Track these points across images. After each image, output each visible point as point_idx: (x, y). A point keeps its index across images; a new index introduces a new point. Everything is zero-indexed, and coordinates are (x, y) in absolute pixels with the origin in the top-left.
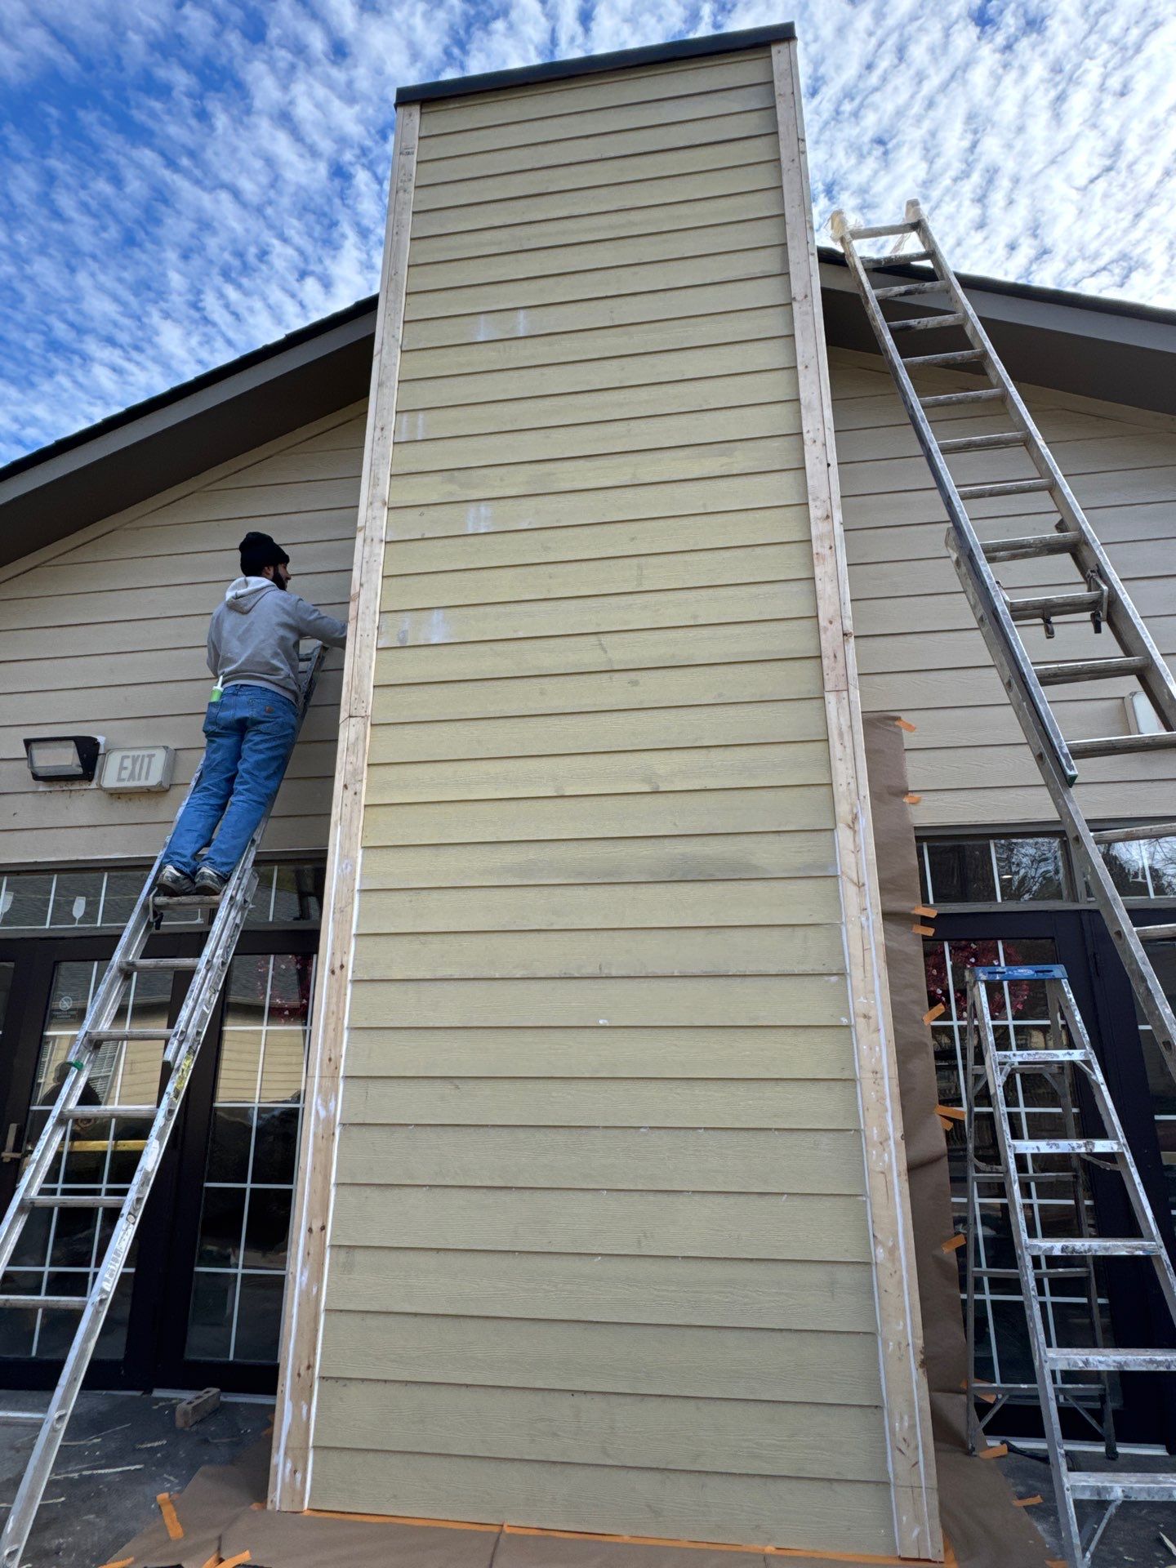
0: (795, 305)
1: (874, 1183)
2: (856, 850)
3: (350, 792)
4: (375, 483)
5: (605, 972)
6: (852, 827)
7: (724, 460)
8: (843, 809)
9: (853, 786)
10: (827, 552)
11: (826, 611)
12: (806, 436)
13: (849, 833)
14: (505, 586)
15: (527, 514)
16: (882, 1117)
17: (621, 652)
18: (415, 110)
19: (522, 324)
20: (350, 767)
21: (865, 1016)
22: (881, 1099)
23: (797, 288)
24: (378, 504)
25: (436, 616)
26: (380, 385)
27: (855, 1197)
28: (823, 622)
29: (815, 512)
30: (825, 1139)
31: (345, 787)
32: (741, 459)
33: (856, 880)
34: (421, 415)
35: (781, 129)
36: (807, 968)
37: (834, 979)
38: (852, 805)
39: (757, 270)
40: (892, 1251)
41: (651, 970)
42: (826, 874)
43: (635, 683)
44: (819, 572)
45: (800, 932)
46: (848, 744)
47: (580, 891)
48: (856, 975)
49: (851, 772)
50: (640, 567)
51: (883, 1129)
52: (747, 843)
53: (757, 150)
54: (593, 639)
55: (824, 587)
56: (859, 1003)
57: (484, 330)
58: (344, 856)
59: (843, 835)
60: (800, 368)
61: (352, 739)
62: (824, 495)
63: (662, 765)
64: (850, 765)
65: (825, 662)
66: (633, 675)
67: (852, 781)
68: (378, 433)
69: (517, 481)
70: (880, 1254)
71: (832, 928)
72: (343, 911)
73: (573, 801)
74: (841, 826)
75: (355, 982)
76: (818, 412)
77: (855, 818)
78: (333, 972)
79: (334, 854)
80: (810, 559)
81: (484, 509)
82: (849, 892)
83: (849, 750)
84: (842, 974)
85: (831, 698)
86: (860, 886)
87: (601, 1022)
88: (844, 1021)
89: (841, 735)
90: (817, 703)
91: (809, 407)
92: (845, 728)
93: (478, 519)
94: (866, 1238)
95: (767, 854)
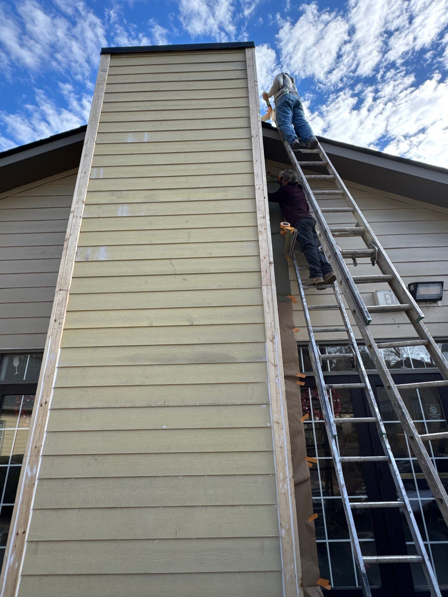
0: (252, 138)
1: (281, 499)
2: (274, 351)
3: (57, 323)
4: (80, 194)
5: (167, 404)
6: (272, 341)
7: (225, 193)
8: (269, 334)
9: (273, 324)
10: (264, 231)
11: (263, 253)
12: (256, 187)
13: (271, 343)
14: (132, 238)
15: (144, 210)
16: (284, 468)
17: (180, 267)
18: (109, 57)
19: (146, 137)
20: (58, 312)
21: (277, 423)
22: (284, 460)
23: (253, 133)
24: (81, 202)
25: (102, 249)
26: (85, 156)
27: (273, 506)
28: (262, 258)
29: (259, 215)
30: (259, 478)
31: (55, 321)
32: (230, 194)
33: (274, 363)
34: (102, 169)
35: (249, 77)
36: (254, 402)
37: (264, 406)
38: (272, 332)
39: (239, 125)
40: (289, 531)
41: (186, 403)
42: (262, 361)
43: (185, 280)
44: (260, 238)
45: (251, 385)
46: (271, 307)
47: (157, 368)
48: (273, 404)
49: (272, 318)
50: (189, 233)
51: (284, 473)
52: (229, 347)
53: (240, 83)
54: (169, 261)
55: (262, 244)
56: (275, 417)
57: (130, 138)
58: (51, 352)
59: (269, 345)
60: (254, 161)
61: (60, 300)
62: (263, 209)
63: (195, 314)
64: (272, 315)
65: (262, 273)
66: (184, 276)
67: (273, 322)
68: (83, 174)
69: (140, 197)
70: (283, 532)
71: (264, 384)
72: (49, 377)
73: (157, 328)
74: (268, 340)
75: (51, 410)
76: (261, 178)
77: (274, 337)
78: (41, 405)
79: (47, 351)
80: (257, 233)
81: (126, 207)
82: (271, 368)
83: (271, 309)
84: (268, 404)
85: (264, 288)
86: (275, 366)
87: (164, 427)
88: (269, 425)
89: (268, 303)
90: (259, 290)
91: (257, 176)
92: (270, 300)
93: (123, 211)
94: (277, 525)
95: (238, 352)
